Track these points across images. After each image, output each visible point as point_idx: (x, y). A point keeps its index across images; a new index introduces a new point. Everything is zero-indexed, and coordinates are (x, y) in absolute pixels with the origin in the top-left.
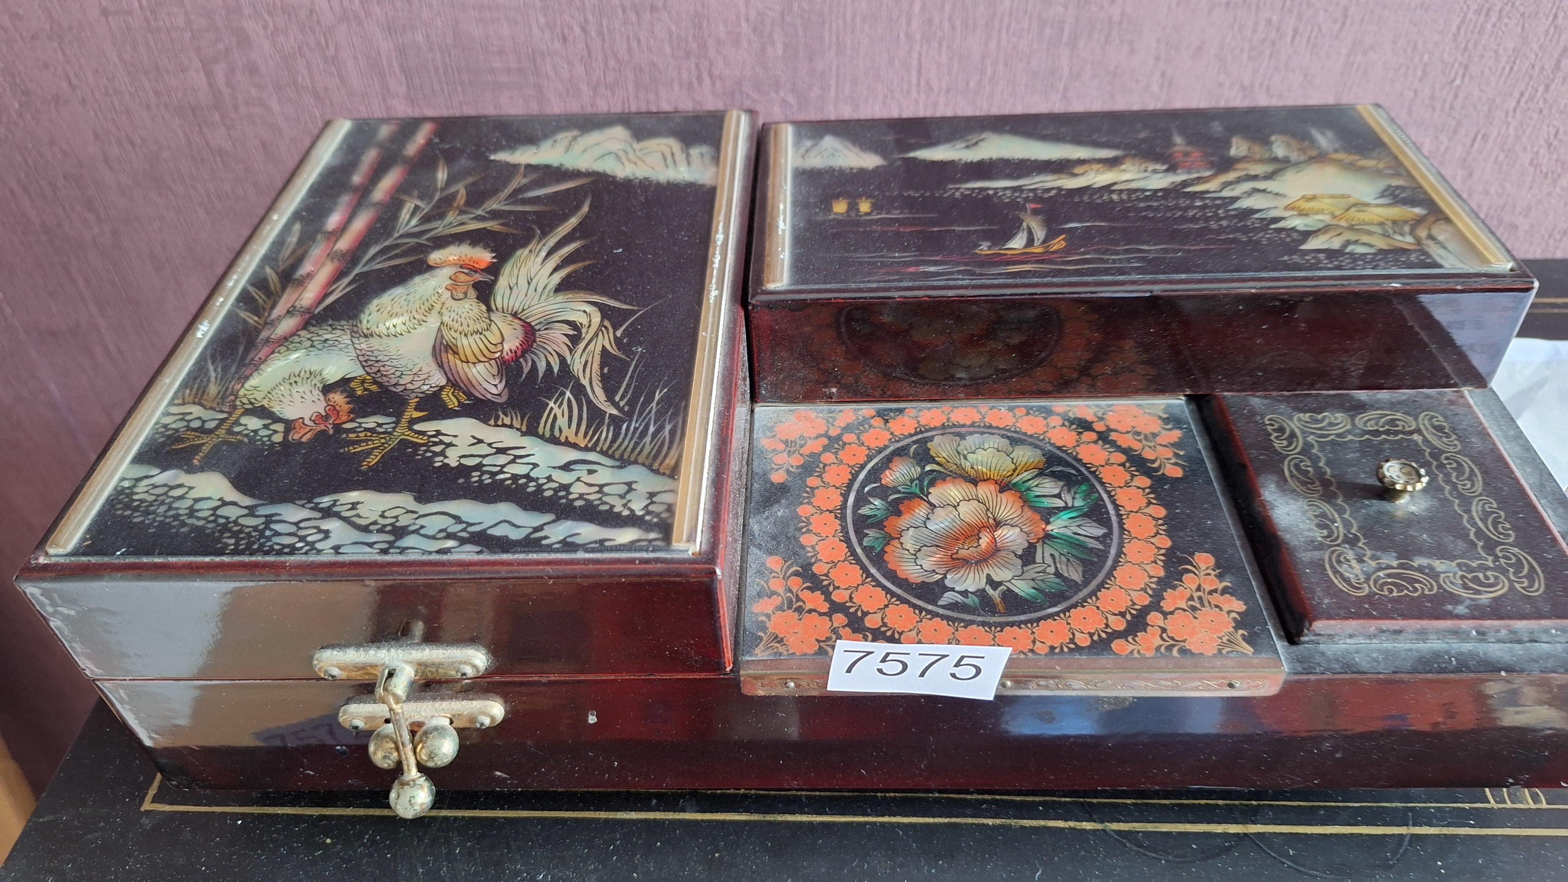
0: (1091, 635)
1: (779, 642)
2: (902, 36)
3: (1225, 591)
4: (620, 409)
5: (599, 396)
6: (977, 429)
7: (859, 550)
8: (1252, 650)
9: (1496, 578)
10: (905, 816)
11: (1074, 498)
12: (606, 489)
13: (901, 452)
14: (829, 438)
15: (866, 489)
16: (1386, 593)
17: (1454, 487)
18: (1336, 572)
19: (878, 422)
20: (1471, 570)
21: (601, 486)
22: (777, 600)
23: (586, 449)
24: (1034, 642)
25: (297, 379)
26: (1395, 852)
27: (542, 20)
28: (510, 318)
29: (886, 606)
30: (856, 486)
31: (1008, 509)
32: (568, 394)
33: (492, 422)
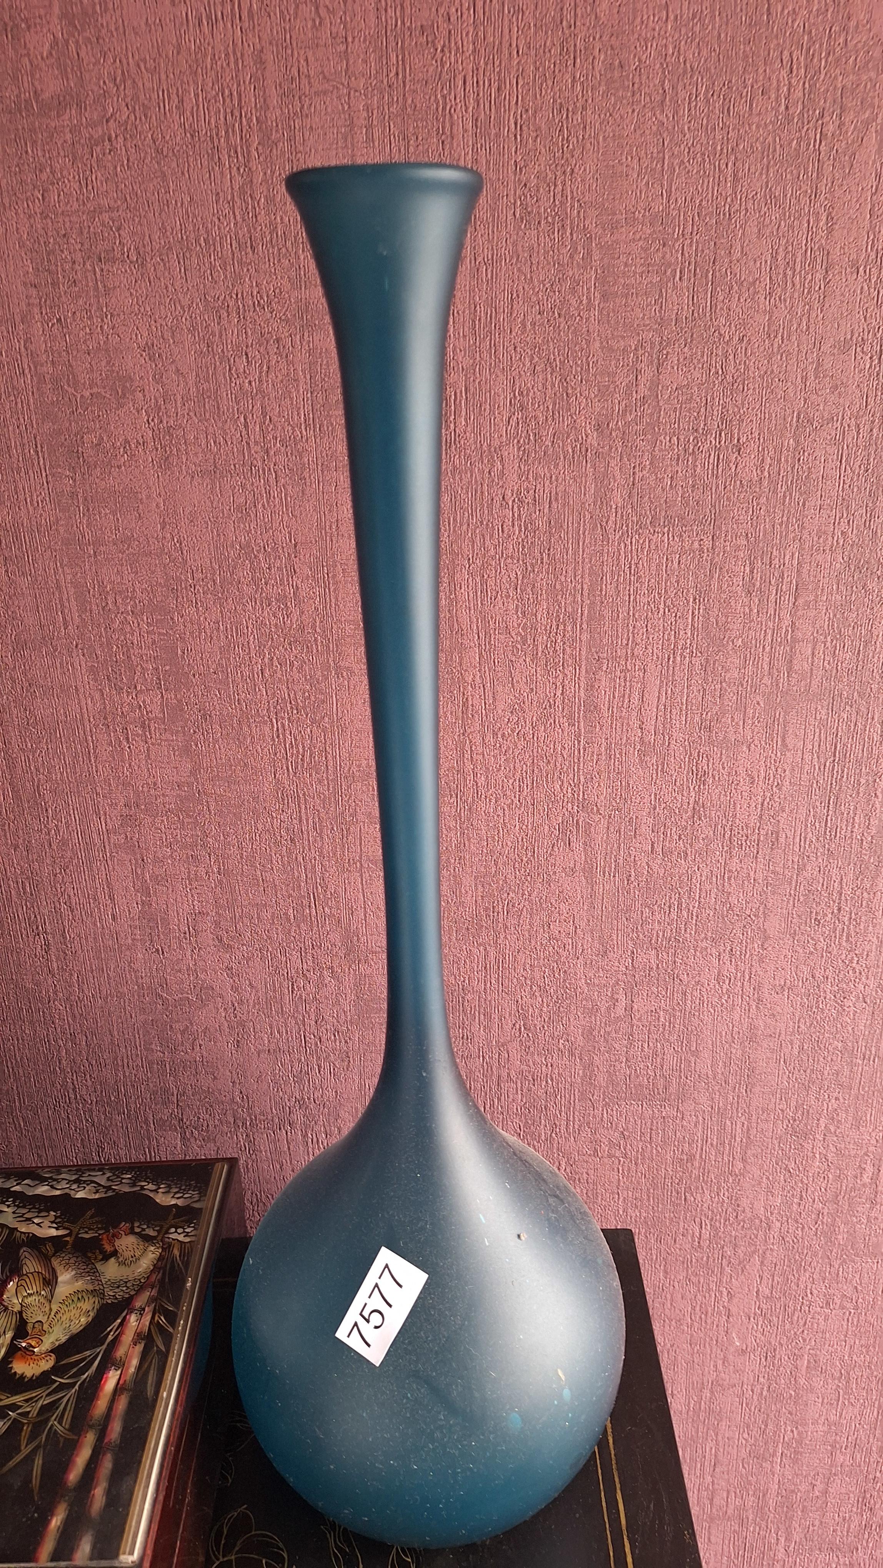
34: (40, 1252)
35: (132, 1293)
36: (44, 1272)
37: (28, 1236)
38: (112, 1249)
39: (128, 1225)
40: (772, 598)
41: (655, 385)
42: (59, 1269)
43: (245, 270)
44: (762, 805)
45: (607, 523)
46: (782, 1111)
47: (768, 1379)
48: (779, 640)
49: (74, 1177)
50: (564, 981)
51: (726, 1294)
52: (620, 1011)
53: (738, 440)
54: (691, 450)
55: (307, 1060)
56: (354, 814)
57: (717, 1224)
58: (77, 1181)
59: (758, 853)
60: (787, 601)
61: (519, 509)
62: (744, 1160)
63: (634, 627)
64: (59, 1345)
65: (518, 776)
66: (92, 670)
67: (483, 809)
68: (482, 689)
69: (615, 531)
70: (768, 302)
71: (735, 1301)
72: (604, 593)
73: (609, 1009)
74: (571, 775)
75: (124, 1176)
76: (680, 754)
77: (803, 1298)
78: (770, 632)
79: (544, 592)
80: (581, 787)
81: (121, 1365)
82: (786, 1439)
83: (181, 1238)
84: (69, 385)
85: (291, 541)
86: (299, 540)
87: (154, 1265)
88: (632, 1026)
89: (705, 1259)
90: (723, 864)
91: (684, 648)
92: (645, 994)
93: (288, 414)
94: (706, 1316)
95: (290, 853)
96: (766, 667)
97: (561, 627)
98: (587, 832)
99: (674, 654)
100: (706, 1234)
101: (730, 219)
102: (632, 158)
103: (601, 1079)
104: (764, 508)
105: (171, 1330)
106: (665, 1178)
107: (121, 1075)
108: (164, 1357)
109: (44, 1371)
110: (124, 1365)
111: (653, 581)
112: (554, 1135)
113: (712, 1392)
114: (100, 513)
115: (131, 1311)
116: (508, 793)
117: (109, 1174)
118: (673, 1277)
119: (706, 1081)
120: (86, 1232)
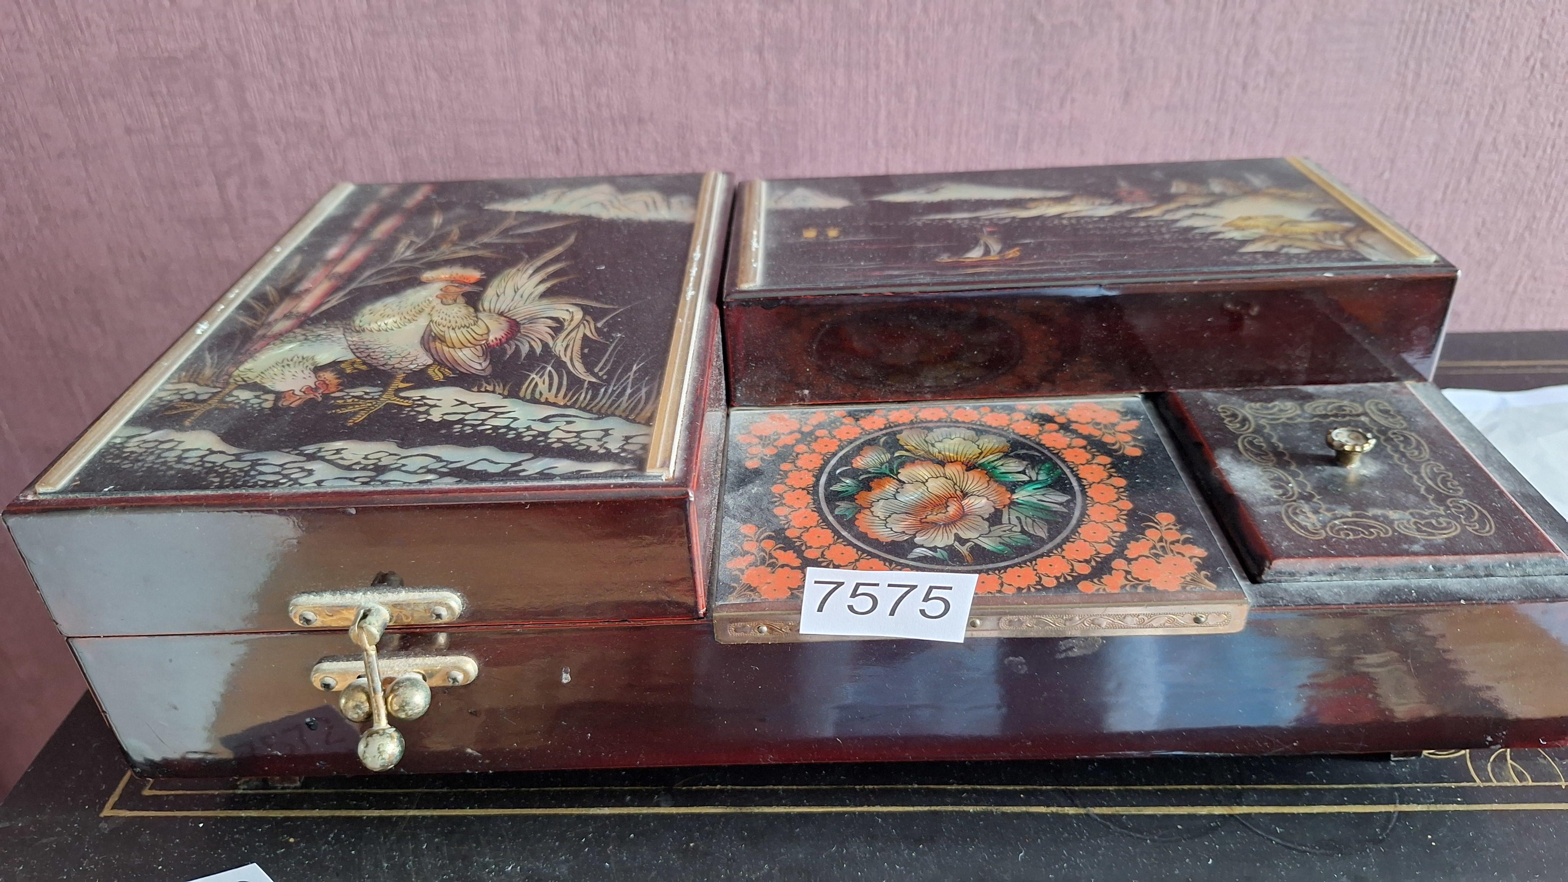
0: (1057, 578)
1: (752, 591)
2: (870, 143)
3: (1186, 541)
4: (600, 378)
5: (579, 370)
6: (944, 424)
7: (830, 518)
8: (1215, 586)
9: (1449, 523)
10: (884, 806)
11: (1038, 474)
12: (583, 435)
13: (872, 443)
14: (802, 433)
15: (838, 472)
16: (1343, 536)
17: (1403, 455)
18: (1293, 522)
19: (849, 421)
20: (1423, 517)
21: (579, 433)
22: (750, 559)
23: (565, 406)
24: (1002, 585)
25: (290, 363)
26: (1384, 828)
27: (537, 133)
28: (496, 316)
29: (857, 560)
30: (828, 469)
31: (975, 483)
32: (549, 368)
33: (476, 389)
37: (479, 389)
110: (326, 276)
115: (303, 315)
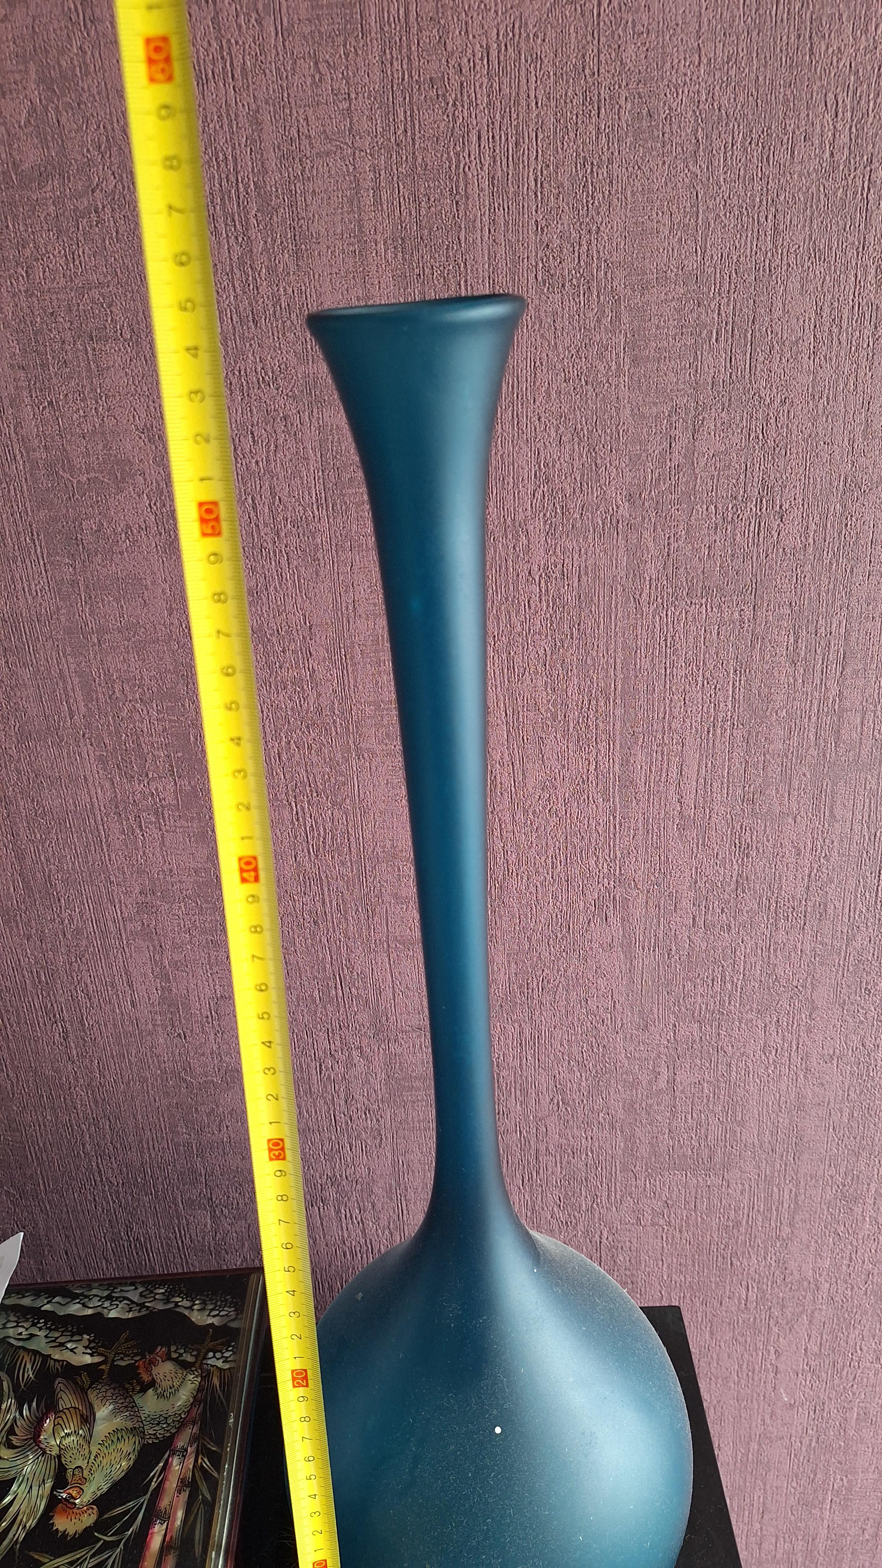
28: (47, 1450)
32: (22, 1385)
33: (65, 1363)
34: (76, 1383)
35: (174, 1431)
36: (81, 1408)
37: (63, 1364)
38: (150, 1378)
39: (164, 1349)
40: (818, 667)
41: (690, 453)
42: (96, 1403)
43: (248, 345)
44: (809, 876)
45: (640, 595)
46: (832, 1177)
47: (817, 1431)
48: (826, 710)
49: (106, 1293)
50: (603, 1055)
51: (773, 1352)
52: (662, 1083)
53: (781, 507)
54: (730, 519)
55: (337, 1138)
56: (380, 895)
57: (764, 1286)
58: (109, 1298)
59: (805, 924)
60: (834, 671)
61: (546, 584)
62: (791, 1225)
63: (671, 701)
64: (101, 1495)
65: (550, 852)
66: (102, 760)
67: (515, 886)
68: (511, 767)
69: (649, 603)
70: (812, 362)
71: (783, 1358)
72: (638, 667)
73: (650, 1082)
74: (607, 851)
75: (157, 1291)
76: (722, 828)
77: (852, 1354)
78: (816, 702)
79: (574, 667)
80: (617, 862)
81: (166, 1517)
82: (835, 1487)
83: (220, 1364)
84: (64, 471)
85: (305, 623)
86: (315, 621)
87: (194, 1397)
88: (675, 1098)
89: (752, 1320)
90: (769, 936)
91: (725, 720)
92: (688, 1067)
93: (299, 494)
94: (753, 1373)
95: (313, 935)
96: (812, 737)
97: (594, 702)
98: (625, 907)
99: (714, 726)
100: (752, 1296)
101: (770, 275)
102: (663, 213)
103: (644, 1150)
104: (808, 575)
105: (216, 1474)
106: (710, 1244)
107: (146, 1157)
108: (210, 1507)
109: (86, 1528)
110: (169, 1517)
111: (690, 653)
112: (595, 1206)
113: (760, 1445)
114: (103, 601)
115: (173, 1453)
116: (541, 870)
117: (141, 1289)
118: (719, 1338)
119: (752, 1150)
120: (122, 1359)
